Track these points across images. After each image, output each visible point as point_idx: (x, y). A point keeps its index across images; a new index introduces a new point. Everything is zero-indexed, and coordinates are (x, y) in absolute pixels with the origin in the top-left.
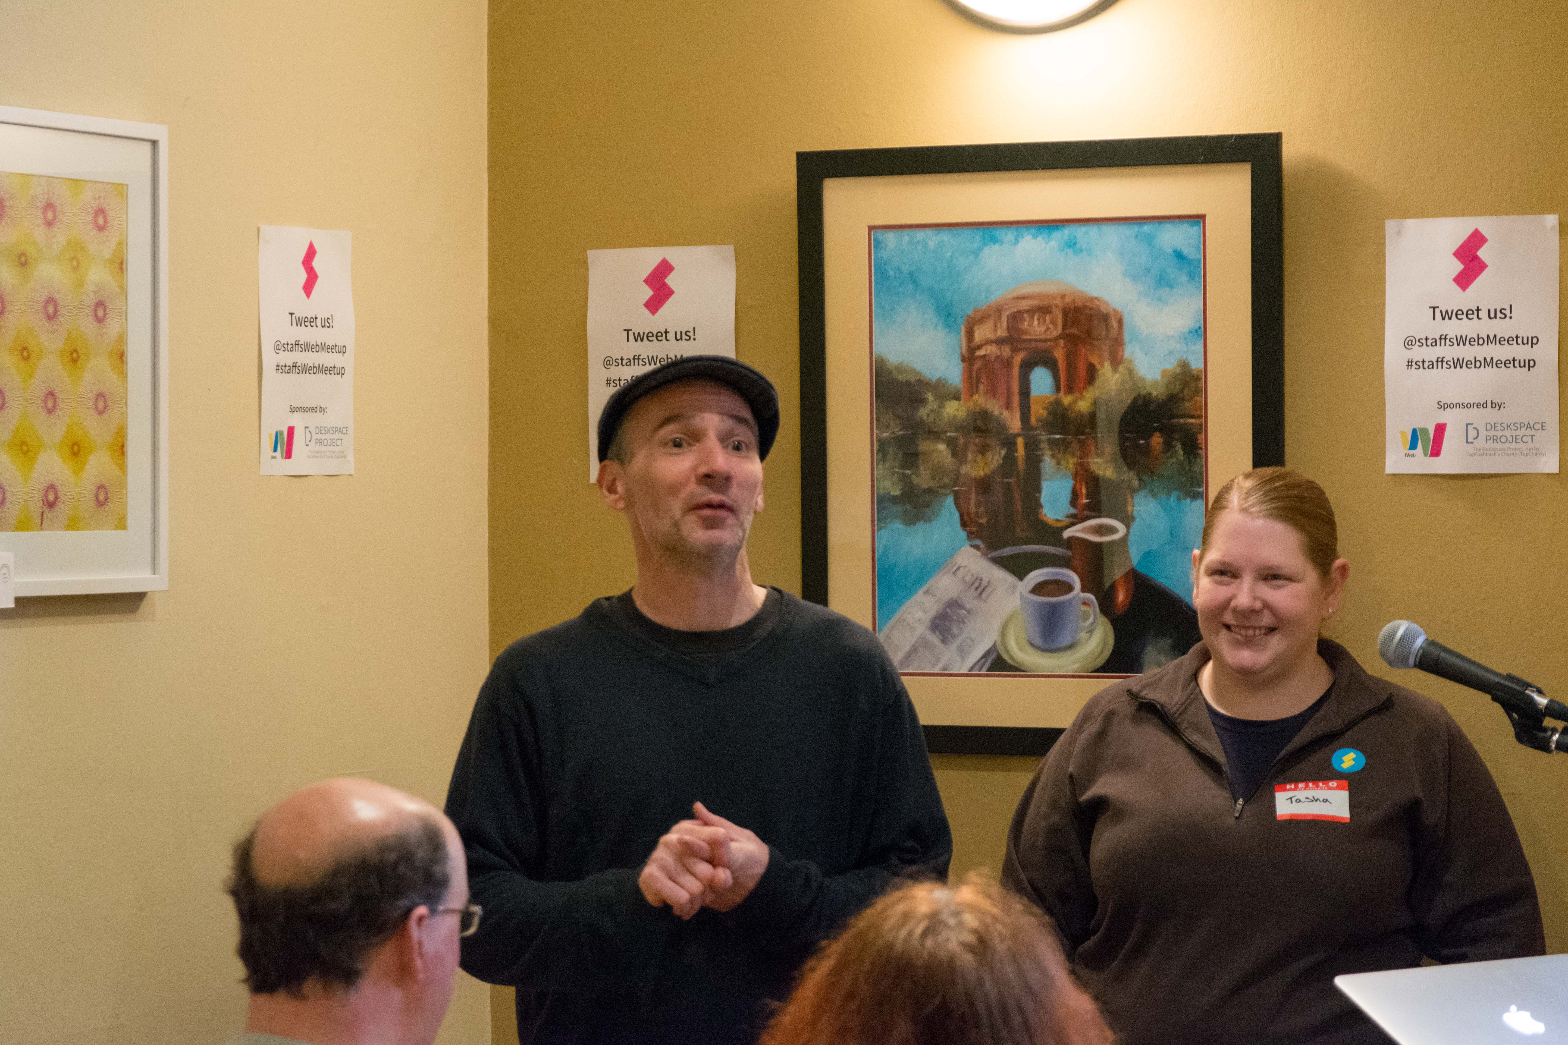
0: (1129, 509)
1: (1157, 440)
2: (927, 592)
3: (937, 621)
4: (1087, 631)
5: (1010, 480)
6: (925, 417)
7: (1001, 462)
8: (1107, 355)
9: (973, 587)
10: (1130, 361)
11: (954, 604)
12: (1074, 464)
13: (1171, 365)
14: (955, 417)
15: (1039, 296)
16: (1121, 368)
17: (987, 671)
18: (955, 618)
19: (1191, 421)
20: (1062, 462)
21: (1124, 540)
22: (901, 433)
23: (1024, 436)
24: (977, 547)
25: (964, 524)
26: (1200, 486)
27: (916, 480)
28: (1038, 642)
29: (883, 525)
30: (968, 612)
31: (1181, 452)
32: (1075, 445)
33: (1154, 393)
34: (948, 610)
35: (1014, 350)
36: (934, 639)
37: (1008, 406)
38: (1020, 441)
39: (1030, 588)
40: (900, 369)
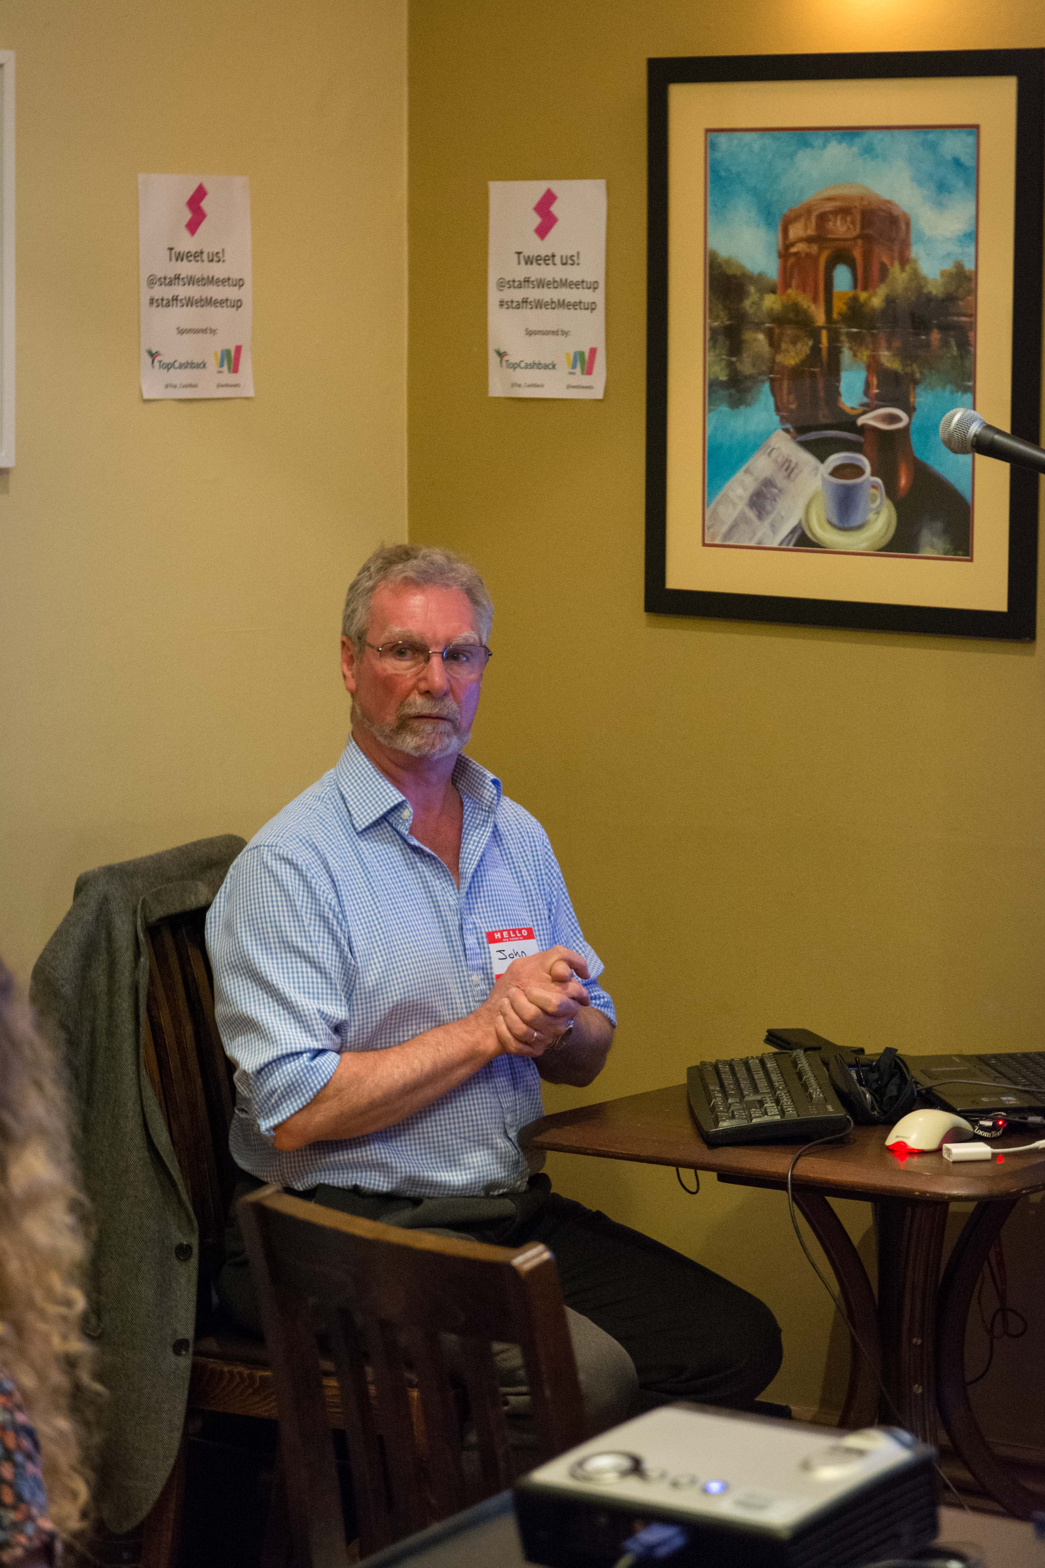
0: (912, 400)
1: (935, 336)
2: (747, 471)
3: (755, 498)
4: (874, 512)
5: (816, 370)
6: (748, 308)
7: (808, 352)
8: (896, 254)
9: (785, 467)
10: (915, 261)
11: (768, 483)
12: (869, 357)
13: (948, 266)
14: (772, 309)
15: (843, 198)
16: (908, 268)
17: (795, 545)
18: (769, 496)
19: (964, 319)
20: (859, 354)
21: (906, 429)
22: (728, 323)
23: (829, 330)
24: (787, 431)
25: (778, 409)
26: (969, 380)
27: (739, 366)
28: (835, 521)
29: (712, 407)
30: (780, 491)
31: (955, 348)
32: (868, 339)
33: (934, 292)
34: (763, 488)
35: (821, 249)
36: (751, 514)
37: (815, 300)
38: (824, 334)
39: (830, 469)
40: (728, 262)
